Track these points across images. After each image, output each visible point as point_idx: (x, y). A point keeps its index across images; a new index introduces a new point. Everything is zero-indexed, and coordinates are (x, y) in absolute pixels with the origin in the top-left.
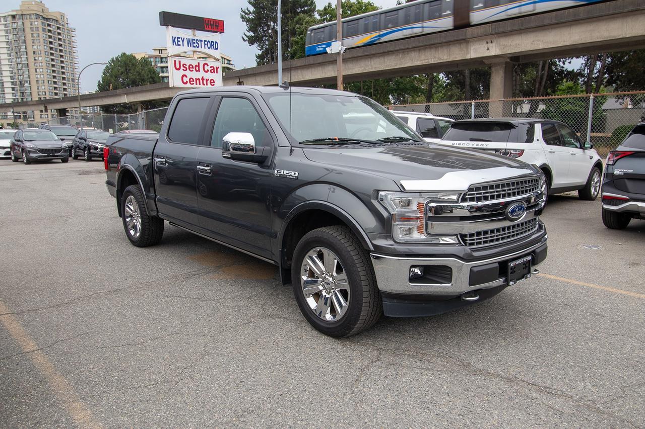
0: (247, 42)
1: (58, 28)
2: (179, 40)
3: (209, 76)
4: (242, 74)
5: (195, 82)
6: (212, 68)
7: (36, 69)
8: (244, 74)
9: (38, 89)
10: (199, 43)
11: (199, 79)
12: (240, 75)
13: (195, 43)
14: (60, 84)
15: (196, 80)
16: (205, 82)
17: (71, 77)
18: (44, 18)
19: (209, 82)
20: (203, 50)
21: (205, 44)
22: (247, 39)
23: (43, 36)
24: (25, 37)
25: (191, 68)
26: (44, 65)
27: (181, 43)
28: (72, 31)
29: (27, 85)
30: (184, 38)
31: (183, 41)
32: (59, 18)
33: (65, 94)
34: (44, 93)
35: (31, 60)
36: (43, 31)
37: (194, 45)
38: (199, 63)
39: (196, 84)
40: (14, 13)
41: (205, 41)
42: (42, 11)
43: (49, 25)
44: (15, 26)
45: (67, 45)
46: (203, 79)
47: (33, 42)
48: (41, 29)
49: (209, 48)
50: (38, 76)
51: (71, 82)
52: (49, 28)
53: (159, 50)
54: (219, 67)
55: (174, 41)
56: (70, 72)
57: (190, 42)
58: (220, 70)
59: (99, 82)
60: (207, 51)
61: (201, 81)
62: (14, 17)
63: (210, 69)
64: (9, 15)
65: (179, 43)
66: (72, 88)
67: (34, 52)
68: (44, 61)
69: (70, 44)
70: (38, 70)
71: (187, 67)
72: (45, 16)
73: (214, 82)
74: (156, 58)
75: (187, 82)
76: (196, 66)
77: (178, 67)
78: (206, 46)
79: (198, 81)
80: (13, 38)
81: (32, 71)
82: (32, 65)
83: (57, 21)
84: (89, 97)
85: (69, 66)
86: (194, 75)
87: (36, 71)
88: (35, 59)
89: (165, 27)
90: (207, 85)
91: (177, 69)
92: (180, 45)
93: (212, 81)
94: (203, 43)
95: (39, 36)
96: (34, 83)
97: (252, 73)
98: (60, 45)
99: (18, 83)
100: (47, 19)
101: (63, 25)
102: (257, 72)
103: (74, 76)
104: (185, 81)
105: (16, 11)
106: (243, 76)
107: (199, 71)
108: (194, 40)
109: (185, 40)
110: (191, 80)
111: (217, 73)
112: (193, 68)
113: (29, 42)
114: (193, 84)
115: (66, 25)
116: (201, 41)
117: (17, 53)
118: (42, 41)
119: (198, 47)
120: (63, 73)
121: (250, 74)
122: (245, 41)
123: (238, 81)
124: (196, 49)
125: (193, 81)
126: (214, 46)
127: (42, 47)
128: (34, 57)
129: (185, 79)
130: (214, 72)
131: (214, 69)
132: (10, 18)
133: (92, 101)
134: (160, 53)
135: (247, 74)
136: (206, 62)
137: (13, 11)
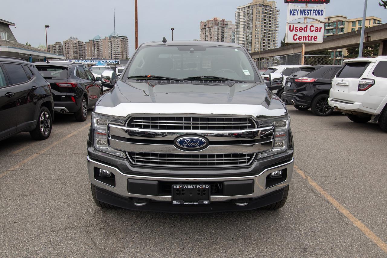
0: (383, 6)
1: (271, 11)
2: (295, 11)
3: (313, 34)
4: (370, 31)
5: (302, 39)
6: (317, 29)
7: (255, 36)
8: (371, 31)
9: (255, 47)
10: (309, 12)
11: (306, 37)
12: (368, 31)
13: (306, 12)
14: (267, 43)
15: (304, 37)
16: (310, 38)
17: (273, 39)
18: (264, 6)
19: (313, 38)
20: (311, 16)
21: (313, 12)
22: (383, 4)
23: (262, 16)
24: (252, 18)
25: (301, 29)
26: (260, 33)
27: (296, 13)
28: (278, 12)
29: (250, 45)
30: (298, 10)
31: (297, 12)
32: (272, 4)
33: (264, 49)
34: (257, 49)
35: (254, 30)
36: (262, 13)
37: (305, 14)
38: (307, 26)
39: (303, 40)
40: (249, 5)
41: (314, 10)
42: (263, 2)
43: (266, 10)
44: (249, 12)
45: (274, 20)
46: (309, 36)
47: (256, 20)
48: (261, 12)
49: (316, 15)
50: (256, 39)
51: (273, 42)
52: (266, 11)
53: (328, 18)
54: (322, 28)
55: (291, 12)
56: (273, 36)
57: (302, 12)
58: (322, 30)
59: (282, 41)
60: (314, 17)
61: (307, 38)
62: (249, 7)
63: (315, 29)
64: (247, 6)
65: (295, 14)
66: (273, 46)
67: (256, 26)
68: (260, 31)
69: (276, 19)
70: (256, 36)
71: (298, 29)
72: (264, 5)
73: (317, 38)
74: (325, 24)
75: (297, 39)
76: (305, 28)
77: (292, 29)
78: (314, 14)
79: (305, 38)
80: (247, 19)
81: (254, 37)
82: (254, 34)
83: (270, 6)
84: (273, 51)
85: (273, 33)
86: (303, 34)
87: (255, 37)
88: (256, 30)
89: (287, 4)
90: (311, 40)
91: (290, 31)
92: (295, 15)
93: (315, 38)
94: (312, 12)
95: (259, 17)
96: (253, 43)
97: (378, 29)
98: (270, 21)
99: (246, 44)
100: (265, 6)
101: (273, 9)
102: (381, 29)
103: (275, 39)
104: (295, 39)
105: (251, 3)
106: (371, 32)
107: (306, 31)
108: (306, 10)
109: (299, 11)
110: (300, 38)
111: (320, 31)
112: (302, 29)
113: (254, 20)
114: (301, 40)
115: (275, 8)
116: (311, 10)
117: (247, 27)
118: (261, 19)
119: (308, 15)
120: (269, 37)
121: (377, 30)
122: (381, 5)
123: (367, 36)
124: (306, 16)
125: (301, 38)
126: (320, 13)
127: (260, 23)
128: (256, 29)
129: (296, 37)
130: (318, 31)
131: (318, 29)
132: (247, 8)
133: (275, 53)
134: (328, 20)
135: (373, 30)
136: (312, 25)
137: (249, 4)
